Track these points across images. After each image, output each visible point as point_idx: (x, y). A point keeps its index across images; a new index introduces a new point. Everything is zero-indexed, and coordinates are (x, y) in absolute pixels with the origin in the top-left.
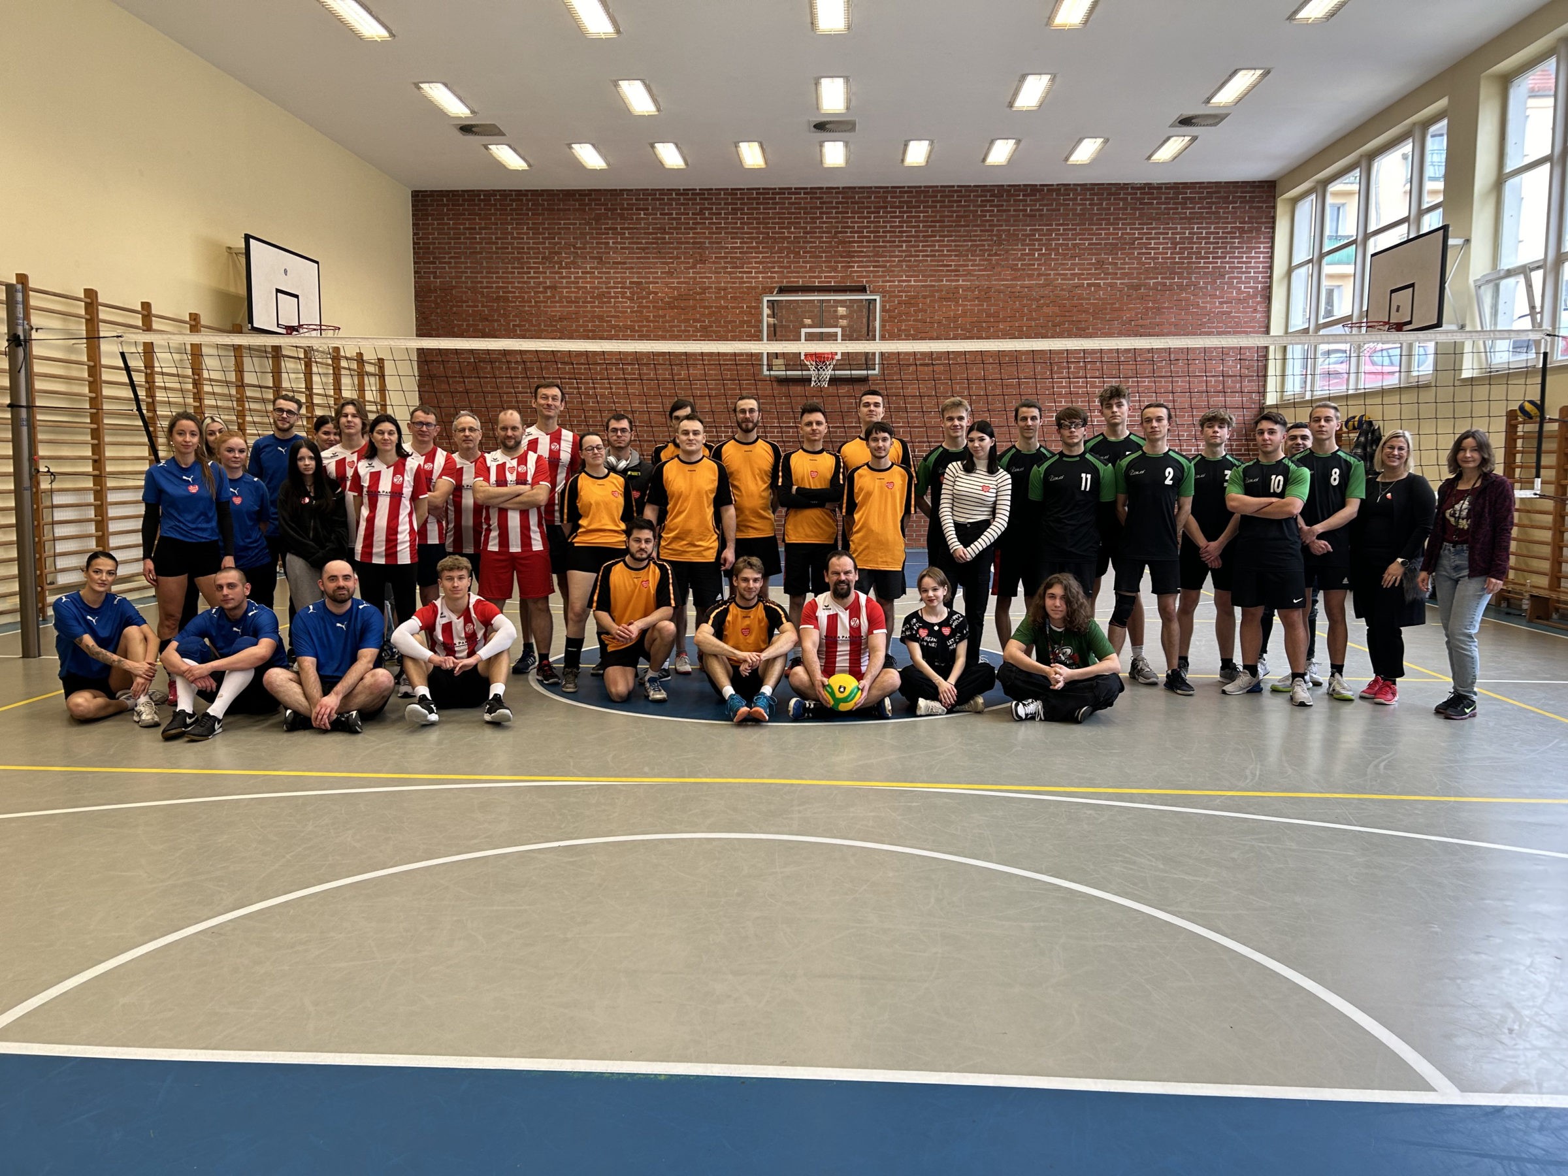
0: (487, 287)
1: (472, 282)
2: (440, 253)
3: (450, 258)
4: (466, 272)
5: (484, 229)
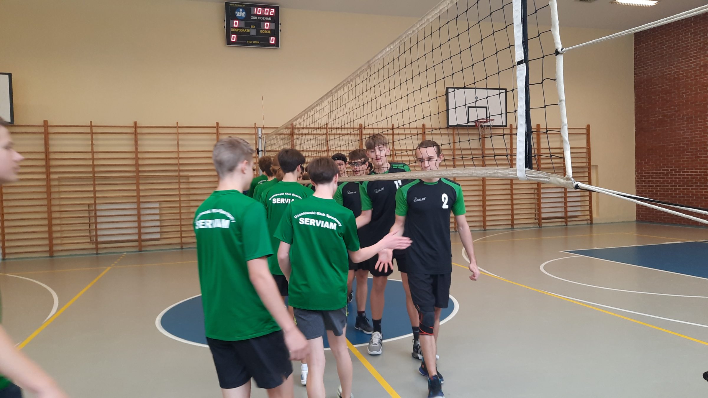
0: (669, 74)
1: (661, 73)
2: (646, 61)
3: (651, 62)
4: (658, 68)
5: (668, 41)
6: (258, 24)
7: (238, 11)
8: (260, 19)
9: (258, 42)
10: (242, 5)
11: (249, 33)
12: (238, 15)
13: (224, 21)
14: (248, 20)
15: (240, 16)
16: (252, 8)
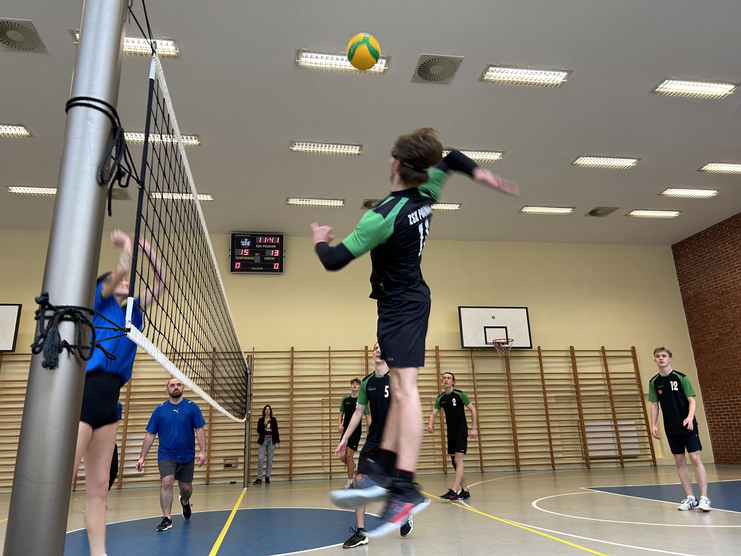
0: (716, 288)
1: (708, 287)
2: (690, 276)
3: (695, 276)
4: (704, 282)
5: (707, 253)
6: (262, 252)
7: (243, 241)
8: (264, 247)
9: (262, 269)
10: (247, 235)
11: (253, 261)
12: (243, 244)
13: (230, 250)
14: (252, 249)
15: (245, 245)
16: (257, 238)
